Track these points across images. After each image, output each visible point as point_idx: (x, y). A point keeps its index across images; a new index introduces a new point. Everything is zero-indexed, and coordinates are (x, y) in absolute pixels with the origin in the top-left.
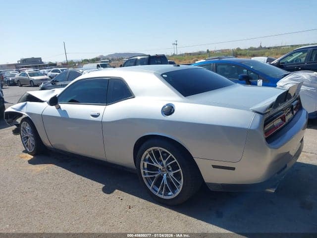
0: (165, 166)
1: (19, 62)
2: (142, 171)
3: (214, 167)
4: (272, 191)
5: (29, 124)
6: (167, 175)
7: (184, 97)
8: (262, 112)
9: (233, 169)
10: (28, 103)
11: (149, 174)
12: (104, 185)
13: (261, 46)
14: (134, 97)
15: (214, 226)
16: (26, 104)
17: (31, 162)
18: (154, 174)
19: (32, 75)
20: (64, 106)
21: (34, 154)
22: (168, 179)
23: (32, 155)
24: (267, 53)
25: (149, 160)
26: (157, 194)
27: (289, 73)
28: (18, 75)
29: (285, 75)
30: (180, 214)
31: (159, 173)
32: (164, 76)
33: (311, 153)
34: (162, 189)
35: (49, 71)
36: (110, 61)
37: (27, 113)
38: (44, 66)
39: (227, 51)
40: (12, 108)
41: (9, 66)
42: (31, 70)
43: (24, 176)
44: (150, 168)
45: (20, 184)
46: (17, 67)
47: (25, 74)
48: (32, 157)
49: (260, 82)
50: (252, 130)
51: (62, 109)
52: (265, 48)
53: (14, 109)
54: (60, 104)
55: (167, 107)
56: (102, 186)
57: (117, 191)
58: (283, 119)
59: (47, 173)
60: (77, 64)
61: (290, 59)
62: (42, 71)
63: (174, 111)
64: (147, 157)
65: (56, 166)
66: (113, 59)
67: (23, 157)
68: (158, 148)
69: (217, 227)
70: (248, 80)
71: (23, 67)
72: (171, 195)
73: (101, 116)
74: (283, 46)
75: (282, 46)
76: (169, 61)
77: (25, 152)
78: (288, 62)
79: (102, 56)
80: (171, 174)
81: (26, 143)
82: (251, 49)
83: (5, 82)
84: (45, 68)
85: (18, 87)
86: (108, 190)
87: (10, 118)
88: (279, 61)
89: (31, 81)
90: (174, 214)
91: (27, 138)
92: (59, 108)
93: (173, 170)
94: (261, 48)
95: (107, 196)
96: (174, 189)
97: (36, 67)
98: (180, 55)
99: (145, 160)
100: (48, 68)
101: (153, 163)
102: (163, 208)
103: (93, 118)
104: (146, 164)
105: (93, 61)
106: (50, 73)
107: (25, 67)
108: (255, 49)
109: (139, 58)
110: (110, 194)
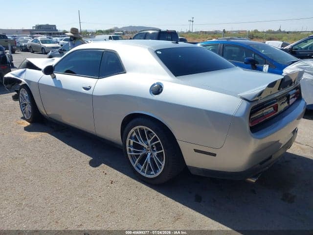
0: (150, 146)
1: (34, 28)
2: (128, 148)
3: (196, 151)
4: (253, 181)
5: (27, 92)
6: (151, 154)
7: (174, 77)
8: (250, 99)
9: (214, 155)
10: (27, 70)
11: (135, 152)
12: (92, 158)
13: (280, 29)
14: (125, 73)
15: (190, 209)
16: (25, 70)
17: (27, 129)
18: (140, 152)
19: (44, 42)
20: (59, 76)
21: (30, 121)
22: (152, 159)
23: (29, 122)
24: (284, 38)
25: (135, 138)
26: (140, 172)
27: (299, 59)
28: (30, 42)
29: (293, 62)
30: (160, 194)
31: (144, 152)
32: (158, 52)
33: (306, 145)
34: (145, 167)
35: (61, 40)
36: (123, 34)
37: (26, 80)
38: (58, 33)
39: (244, 32)
40: (12, 74)
41: (24, 31)
42: (44, 37)
43: (18, 142)
44: (136, 146)
45: (12, 150)
46: (32, 33)
47: (37, 41)
48: (29, 124)
49: (266, 67)
50: (236, 117)
51: (57, 79)
52: (284, 32)
53: (14, 75)
54: (55, 74)
55: (156, 85)
56: (89, 158)
57: (103, 165)
58: (276, 108)
59: (40, 141)
60: (90, 35)
61: (304, 46)
62: (54, 39)
63: (162, 90)
64: (134, 135)
65: (50, 135)
66: (127, 32)
67: (19, 123)
68: (144, 127)
69: (193, 211)
70: (254, 64)
71: (37, 34)
72: (153, 175)
73: (92, 89)
74: (303, 32)
75: (301, 32)
76: (179, 37)
77: (23, 118)
78: (302, 49)
79: (116, 28)
80: (155, 154)
81: (24, 110)
82: (270, 32)
83: (18, 47)
84: (59, 36)
85: (30, 53)
86: (94, 164)
87: (10, 83)
88: (292, 47)
89: (43, 48)
90: (154, 193)
91: (26, 104)
92: (54, 77)
93: (158, 150)
94: (280, 31)
95: (93, 169)
96: (156, 169)
97: (50, 34)
98: (195, 33)
99: (131, 138)
100: (62, 37)
101: (139, 142)
102: (144, 186)
103: (85, 91)
104: (132, 141)
105: (107, 32)
106: (62, 41)
107: (40, 33)
108: (274, 32)
109: (151, 32)
110: (95, 167)
